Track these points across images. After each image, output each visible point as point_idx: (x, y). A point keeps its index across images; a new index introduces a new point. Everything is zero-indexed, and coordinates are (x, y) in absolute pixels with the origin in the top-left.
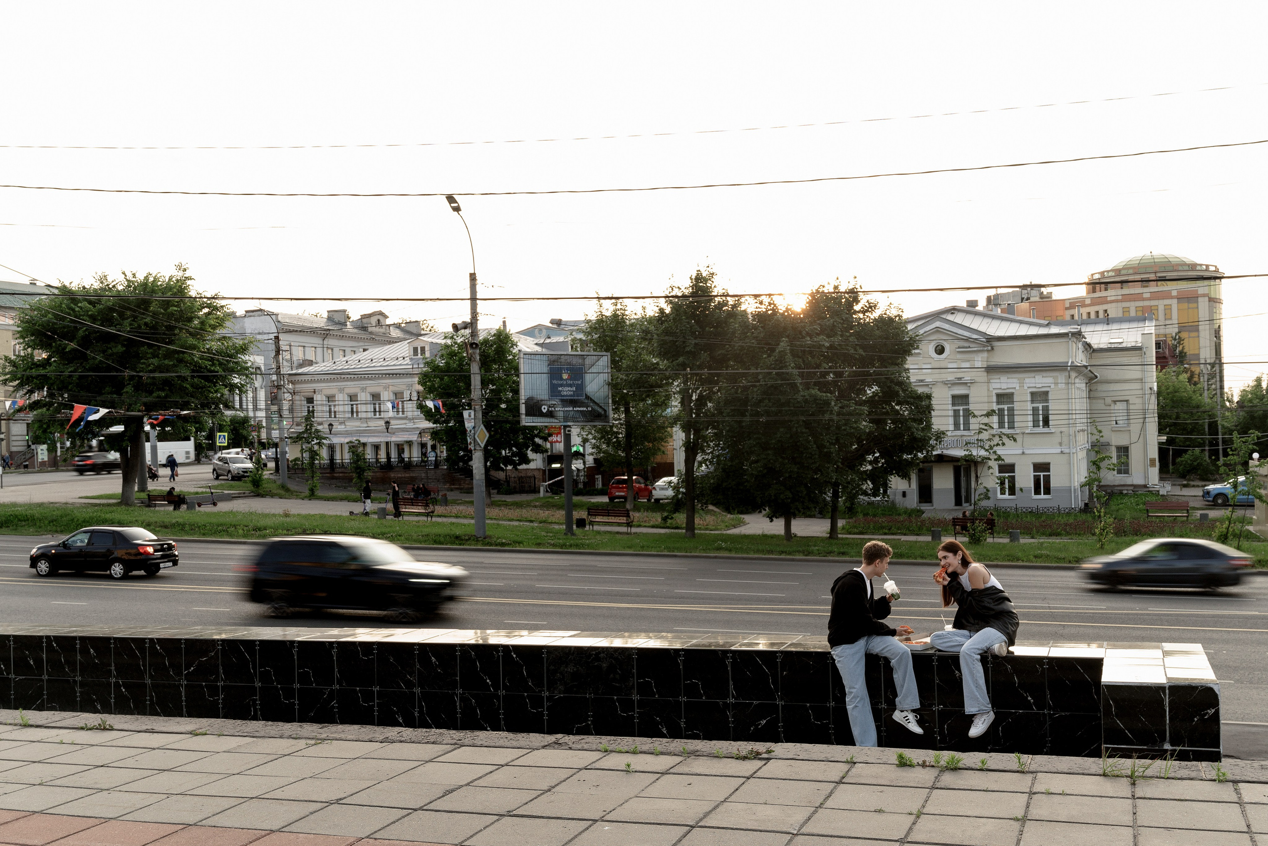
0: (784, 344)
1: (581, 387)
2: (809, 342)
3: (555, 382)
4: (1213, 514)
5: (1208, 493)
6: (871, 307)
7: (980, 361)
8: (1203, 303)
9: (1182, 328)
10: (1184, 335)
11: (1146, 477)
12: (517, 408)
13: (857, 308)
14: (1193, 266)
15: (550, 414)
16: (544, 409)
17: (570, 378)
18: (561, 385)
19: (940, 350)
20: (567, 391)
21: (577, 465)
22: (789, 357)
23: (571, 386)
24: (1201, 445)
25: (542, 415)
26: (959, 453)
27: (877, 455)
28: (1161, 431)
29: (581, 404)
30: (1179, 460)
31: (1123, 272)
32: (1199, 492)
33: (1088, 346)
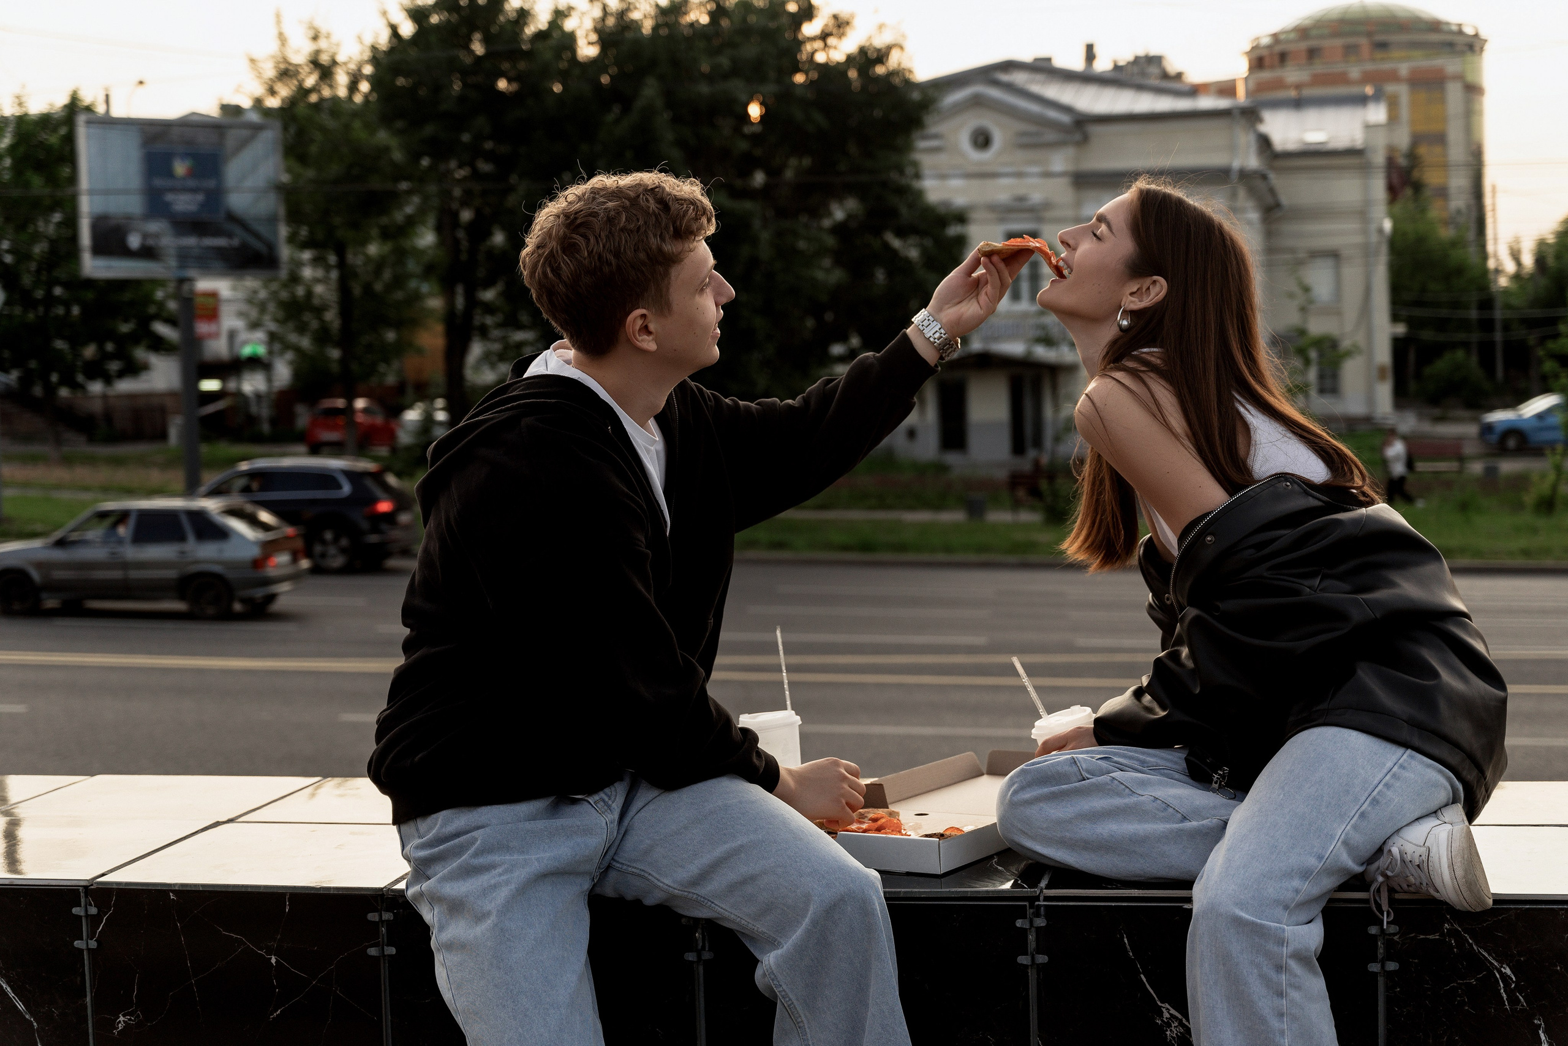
0: (650, 91)
1: (215, 196)
2: (704, 89)
3: (158, 182)
4: (1508, 467)
5: (1488, 428)
6: (840, 25)
7: (1060, 161)
8: (1454, 92)
9: (1417, 140)
10: (1422, 150)
11: (1370, 400)
12: (74, 239)
13: (810, 29)
14: (1435, 26)
15: (148, 253)
16: (134, 241)
17: (192, 173)
18: (173, 190)
19: (982, 140)
20: (184, 203)
21: (251, 384)
22: (663, 118)
23: (194, 190)
24: (1466, 345)
25: (126, 252)
26: (1015, 348)
27: (855, 341)
28: (1395, 318)
29: (218, 232)
30: (1428, 371)
31: (1314, 32)
32: (1471, 430)
33: (1265, 142)
